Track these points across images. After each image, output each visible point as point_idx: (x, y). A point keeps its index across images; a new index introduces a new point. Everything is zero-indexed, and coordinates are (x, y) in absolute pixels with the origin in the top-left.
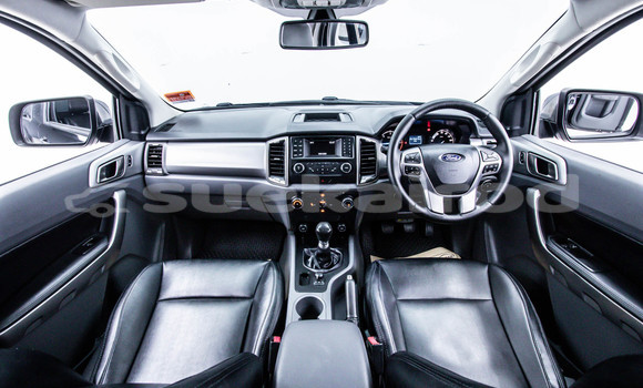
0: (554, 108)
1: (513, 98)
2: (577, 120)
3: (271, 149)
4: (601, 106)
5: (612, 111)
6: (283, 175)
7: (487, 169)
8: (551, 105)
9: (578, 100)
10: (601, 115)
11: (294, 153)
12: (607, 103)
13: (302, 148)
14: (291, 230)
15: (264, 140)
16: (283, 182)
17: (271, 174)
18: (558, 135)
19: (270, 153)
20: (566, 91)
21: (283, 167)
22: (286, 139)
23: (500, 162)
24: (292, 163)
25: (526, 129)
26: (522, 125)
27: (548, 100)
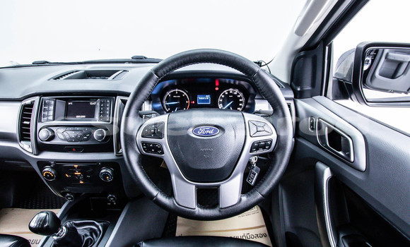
0: (349, 67)
1: (302, 54)
2: (371, 80)
3: (23, 110)
4: (394, 68)
5: (405, 72)
7: (255, 147)
8: (346, 64)
9: (373, 61)
10: (393, 76)
12: (400, 64)
16: (30, 149)
17: (22, 139)
18: (353, 96)
20: (363, 46)
22: (36, 99)
23: (274, 137)
25: (318, 89)
26: (313, 85)
27: (343, 58)
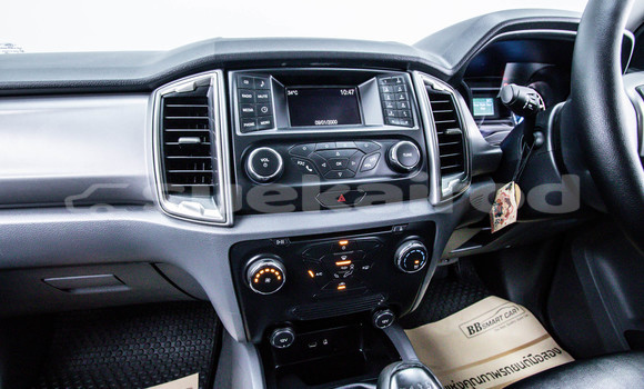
3: (167, 111)
6: (213, 192)
11: (245, 118)
13: (267, 102)
14: (247, 341)
15: (144, 89)
16: (214, 213)
17: (169, 193)
19: (166, 124)
21: (210, 164)
22: (216, 77)
24: (239, 147)
